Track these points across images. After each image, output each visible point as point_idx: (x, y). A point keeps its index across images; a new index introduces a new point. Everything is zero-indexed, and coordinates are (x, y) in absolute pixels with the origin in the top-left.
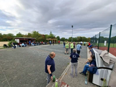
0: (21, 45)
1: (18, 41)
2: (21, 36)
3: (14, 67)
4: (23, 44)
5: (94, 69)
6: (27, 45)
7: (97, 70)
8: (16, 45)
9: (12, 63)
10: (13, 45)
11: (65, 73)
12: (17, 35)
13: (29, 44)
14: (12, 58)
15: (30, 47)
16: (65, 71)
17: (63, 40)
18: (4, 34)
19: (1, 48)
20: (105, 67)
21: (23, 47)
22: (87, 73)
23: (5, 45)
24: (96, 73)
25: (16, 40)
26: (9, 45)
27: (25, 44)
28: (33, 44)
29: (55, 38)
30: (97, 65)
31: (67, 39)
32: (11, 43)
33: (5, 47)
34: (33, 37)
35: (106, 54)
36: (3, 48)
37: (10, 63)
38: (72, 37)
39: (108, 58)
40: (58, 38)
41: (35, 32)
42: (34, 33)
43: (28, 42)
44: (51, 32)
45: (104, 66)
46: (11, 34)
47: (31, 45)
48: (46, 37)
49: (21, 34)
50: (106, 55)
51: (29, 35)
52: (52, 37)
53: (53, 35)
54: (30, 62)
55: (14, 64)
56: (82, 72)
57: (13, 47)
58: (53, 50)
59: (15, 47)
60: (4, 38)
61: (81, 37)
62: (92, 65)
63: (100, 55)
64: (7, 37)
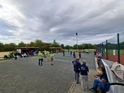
0: (22, 55)
1: (19, 51)
2: (23, 45)
3: (14, 83)
4: (25, 55)
5: (106, 85)
6: (29, 55)
7: (109, 86)
8: (18, 56)
9: (12, 78)
10: (14, 56)
11: (73, 89)
12: (19, 44)
13: (31, 54)
14: (12, 72)
15: (33, 58)
16: (72, 87)
17: (68, 48)
18: (6, 44)
19: (1, 60)
20: (119, 83)
21: (25, 58)
22: (98, 89)
23: (6, 57)
24: (110, 90)
25: (17, 50)
26: (9, 56)
27: (27, 54)
28: (36, 54)
29: (59, 46)
30: (109, 80)
31: (71, 47)
32: (12, 54)
33: (6, 58)
34: (36, 47)
35: (117, 67)
36: (3, 60)
37: (9, 78)
38: (77, 45)
39: (121, 73)
40: (62, 45)
41: (38, 41)
42: (36, 41)
43: (30, 52)
44: (54, 41)
45: (117, 82)
46: (13, 43)
47: (33, 55)
48: (50, 46)
49: (23, 43)
50: (118, 69)
51: (32, 44)
52: (56, 45)
53: (56, 43)
54: (32, 76)
55: (13, 79)
56: (92, 89)
57: (14, 58)
58: (58, 60)
59: (16, 58)
60: (6, 48)
61: (86, 44)
62: (103, 79)
63: (110, 68)
64: (8, 47)
